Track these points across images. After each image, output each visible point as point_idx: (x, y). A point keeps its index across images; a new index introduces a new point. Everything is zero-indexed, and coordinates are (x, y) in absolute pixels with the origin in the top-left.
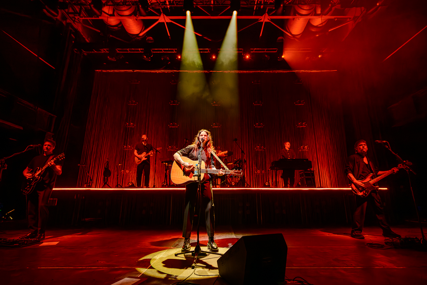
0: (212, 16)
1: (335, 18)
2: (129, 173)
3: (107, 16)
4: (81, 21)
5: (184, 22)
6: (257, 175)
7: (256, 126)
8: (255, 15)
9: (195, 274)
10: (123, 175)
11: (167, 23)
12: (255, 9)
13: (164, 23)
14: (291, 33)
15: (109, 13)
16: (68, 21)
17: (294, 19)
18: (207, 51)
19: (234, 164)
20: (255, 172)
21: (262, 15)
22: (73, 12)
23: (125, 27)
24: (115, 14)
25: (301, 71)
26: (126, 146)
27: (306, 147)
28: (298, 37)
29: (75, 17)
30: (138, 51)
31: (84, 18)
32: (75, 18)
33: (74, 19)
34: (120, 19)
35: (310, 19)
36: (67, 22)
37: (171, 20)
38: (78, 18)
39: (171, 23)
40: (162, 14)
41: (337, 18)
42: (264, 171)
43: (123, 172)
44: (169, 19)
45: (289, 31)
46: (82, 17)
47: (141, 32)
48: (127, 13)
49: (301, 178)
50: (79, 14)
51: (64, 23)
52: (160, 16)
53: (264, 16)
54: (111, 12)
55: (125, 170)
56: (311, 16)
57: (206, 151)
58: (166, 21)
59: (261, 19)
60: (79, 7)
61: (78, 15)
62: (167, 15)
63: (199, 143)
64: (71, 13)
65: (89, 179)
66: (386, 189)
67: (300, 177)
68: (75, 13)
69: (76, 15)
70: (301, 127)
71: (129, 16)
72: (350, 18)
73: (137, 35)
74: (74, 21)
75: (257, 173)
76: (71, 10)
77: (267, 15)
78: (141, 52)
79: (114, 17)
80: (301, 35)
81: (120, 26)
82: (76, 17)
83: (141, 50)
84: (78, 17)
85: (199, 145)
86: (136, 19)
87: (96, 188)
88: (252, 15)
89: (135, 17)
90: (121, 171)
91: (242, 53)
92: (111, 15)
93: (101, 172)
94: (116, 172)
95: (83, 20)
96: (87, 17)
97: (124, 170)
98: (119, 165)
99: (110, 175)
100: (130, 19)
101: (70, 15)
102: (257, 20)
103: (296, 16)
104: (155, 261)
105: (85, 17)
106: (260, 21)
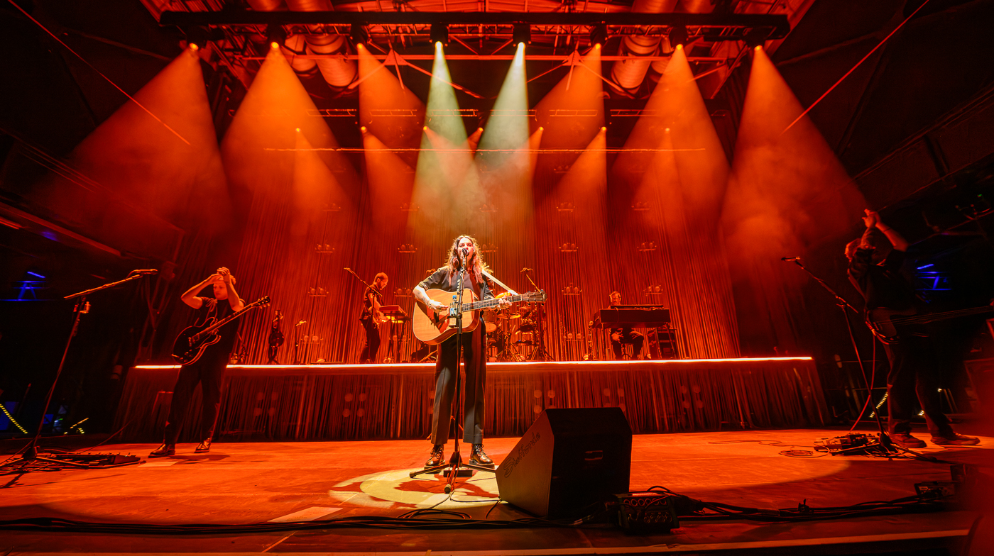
0: (480, 54)
1: (696, 61)
2: (318, 341)
3: (292, 54)
4: (245, 64)
5: (429, 65)
6: (567, 342)
7: (562, 249)
8: (557, 54)
9: (451, 499)
10: (307, 345)
11: (399, 66)
12: (556, 45)
13: (394, 66)
14: (620, 86)
15: (297, 50)
16: (223, 63)
17: (624, 61)
18: (471, 113)
19: (524, 317)
20: (562, 336)
21: (569, 54)
22: (232, 47)
23: (325, 75)
24: (307, 51)
25: (642, 150)
26: (316, 289)
27: (658, 287)
28: (634, 92)
29: (235, 56)
30: (346, 113)
31: (250, 58)
32: (234, 58)
33: (232, 60)
34: (315, 60)
35: (652, 62)
36: (220, 64)
37: (407, 61)
38: (241, 58)
39: (408, 66)
40: (392, 51)
41: (700, 61)
42: (579, 334)
43: (306, 340)
44: (403, 60)
45: (616, 82)
46: (248, 57)
47: (351, 83)
48: (328, 49)
49: (651, 344)
50: (242, 51)
51: (214, 66)
52: (387, 54)
53: (572, 55)
54: (300, 49)
55: (311, 335)
56: (655, 56)
57: (472, 272)
58: (399, 64)
59: (567, 61)
60: (244, 39)
61: (239, 53)
62: (400, 53)
63: (456, 262)
64: (228, 50)
65: (241, 348)
66: (810, 358)
67: (649, 342)
68: (235, 49)
69: (237, 53)
70: (647, 252)
71: (333, 54)
72: (721, 62)
73: (345, 88)
74: (232, 64)
75: (567, 339)
76: (228, 45)
77: (576, 53)
78: (350, 115)
79: (305, 56)
80: (637, 90)
81: (314, 72)
82: (237, 57)
83: (351, 112)
84: (241, 56)
85: (458, 266)
86: (345, 60)
87: (253, 364)
88: (552, 54)
89: (343, 57)
90: (303, 337)
91: (534, 118)
92: (298, 53)
93: (263, 339)
94: (294, 338)
95: (249, 61)
96: (256, 56)
97: (309, 335)
98: (301, 322)
99: (281, 342)
100: (333, 60)
101: (227, 53)
102: (561, 62)
103: (627, 55)
104: (369, 485)
105: (253, 56)
106: (564, 65)
